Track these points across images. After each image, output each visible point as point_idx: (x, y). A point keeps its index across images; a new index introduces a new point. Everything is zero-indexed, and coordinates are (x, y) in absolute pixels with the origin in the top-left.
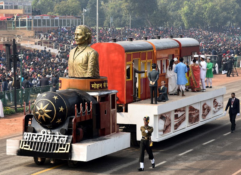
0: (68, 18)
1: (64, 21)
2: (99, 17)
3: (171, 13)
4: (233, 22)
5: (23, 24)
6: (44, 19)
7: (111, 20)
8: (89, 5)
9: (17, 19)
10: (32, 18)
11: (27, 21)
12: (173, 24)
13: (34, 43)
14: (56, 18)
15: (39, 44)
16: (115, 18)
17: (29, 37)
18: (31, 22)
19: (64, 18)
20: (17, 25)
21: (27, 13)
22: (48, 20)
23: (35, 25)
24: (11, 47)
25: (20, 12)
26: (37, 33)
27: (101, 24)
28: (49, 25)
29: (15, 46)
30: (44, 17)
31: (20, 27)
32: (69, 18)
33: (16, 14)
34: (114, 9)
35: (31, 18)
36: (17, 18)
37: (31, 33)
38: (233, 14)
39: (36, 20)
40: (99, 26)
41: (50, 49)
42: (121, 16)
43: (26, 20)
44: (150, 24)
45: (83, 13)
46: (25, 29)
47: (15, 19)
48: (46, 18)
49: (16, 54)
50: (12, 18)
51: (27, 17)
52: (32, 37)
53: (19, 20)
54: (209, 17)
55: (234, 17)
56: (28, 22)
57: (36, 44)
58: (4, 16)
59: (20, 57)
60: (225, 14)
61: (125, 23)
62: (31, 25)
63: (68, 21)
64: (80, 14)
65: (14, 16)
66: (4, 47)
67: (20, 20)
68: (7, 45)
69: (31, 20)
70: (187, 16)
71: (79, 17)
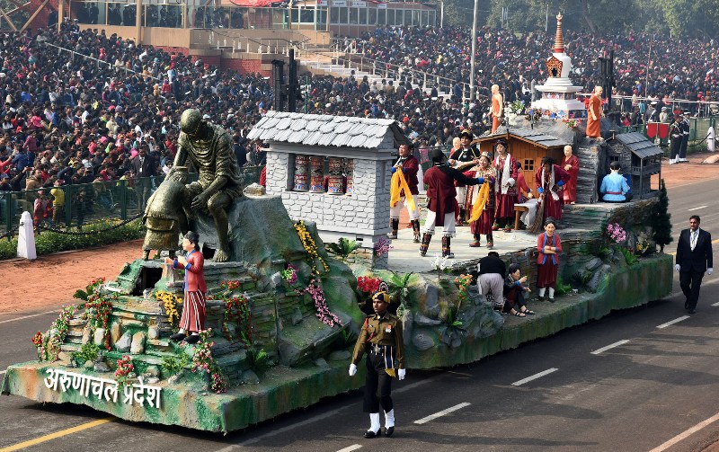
0: (407, 6)
1: (399, 13)
2: (479, 7)
3: (639, 4)
5: (308, 16)
7: (504, 13)
9: (294, 6)
10: (328, 4)
11: (315, 10)
12: (643, 28)
13: (331, 61)
14: (380, 7)
15: (340, 63)
16: (513, 10)
17: (320, 46)
18: (324, 13)
19: (398, 6)
20: (295, 19)
22: (363, 11)
23: (333, 19)
24: (286, 68)
26: (338, 39)
28: (365, 22)
29: (294, 65)
30: (354, 2)
31: (299, 23)
32: (411, 6)
35: (326, 5)
36: (295, 3)
37: (325, 38)
39: (337, 9)
41: (366, 74)
42: (526, 7)
43: (313, 8)
44: (592, 27)
46: (312, 27)
47: (290, 4)
48: (359, 4)
49: (294, 86)
50: (283, 3)
51: (316, 2)
53: (298, 7)
56: (318, 12)
57: (334, 62)
59: (304, 89)
61: (534, 22)
62: (324, 21)
63: (408, 14)
66: (269, 67)
67: (300, 8)
68: (275, 62)
69: (324, 7)
70: (678, 11)
71: (431, 6)
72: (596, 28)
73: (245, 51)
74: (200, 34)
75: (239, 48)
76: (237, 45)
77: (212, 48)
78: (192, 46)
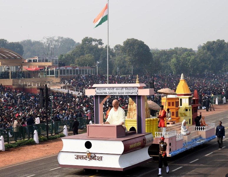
0: (85, 68)
1: (83, 70)
2: (109, 68)
3: (162, 64)
4: (209, 70)
5: (52, 73)
6: (68, 69)
7: (118, 69)
8: (101, 58)
9: (47, 70)
12: (164, 72)
13: (60, 88)
14: (76, 69)
15: (64, 88)
16: (120, 68)
17: (57, 83)
18: (58, 72)
19: (82, 68)
20: (48, 74)
21: (55, 65)
22: (71, 70)
23: (61, 73)
24: (44, 91)
25: (50, 64)
26: (63, 80)
28: (71, 74)
29: (47, 90)
30: (68, 67)
31: (50, 75)
32: (87, 68)
33: (46, 66)
34: (120, 61)
35: (58, 69)
36: (47, 69)
37: (58, 80)
38: (209, 64)
39: (62, 70)
40: (109, 74)
41: (72, 91)
42: (125, 67)
43: (54, 70)
44: (147, 72)
45: (96, 64)
46: (53, 77)
47: (46, 69)
48: (69, 68)
49: (48, 96)
50: (44, 69)
51: (55, 68)
54: (191, 66)
55: (210, 66)
56: (56, 71)
57: (62, 88)
58: (38, 67)
59: (51, 98)
60: (203, 64)
61: (128, 71)
62: (58, 74)
63: (86, 71)
64: (95, 65)
65: (46, 67)
66: (39, 91)
67: (49, 70)
68: (41, 89)
69: (58, 70)
70: (175, 66)
71: (93, 68)
73: (31, 86)
74: (16, 80)
75: (29, 84)
77: (20, 85)
78: (13, 85)
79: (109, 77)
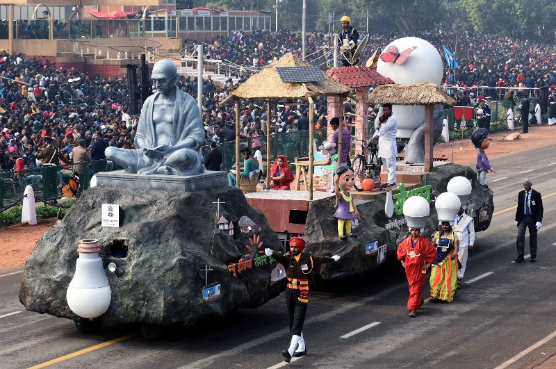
0: (246, 14)
1: (239, 19)
2: (307, 13)
3: (446, 5)
5: (160, 25)
6: (200, 15)
7: (330, 17)
9: (147, 17)
10: (177, 14)
11: (166, 19)
12: (451, 25)
13: (180, 64)
14: (222, 15)
15: (189, 65)
16: (337, 14)
17: (171, 51)
18: (174, 22)
19: (238, 14)
20: (148, 28)
21: (167, 4)
22: (208, 19)
23: (182, 26)
24: (138, 71)
26: (187, 45)
27: (310, 27)
28: (210, 29)
29: (146, 68)
30: (199, 12)
31: (153, 32)
32: (248, 14)
33: (145, 6)
35: (175, 15)
36: (148, 14)
37: (175, 44)
39: (185, 18)
40: (307, 30)
41: (211, 74)
42: (349, 11)
43: (164, 18)
44: (406, 27)
45: (274, 4)
46: (163, 35)
47: (144, 15)
48: (203, 13)
49: (147, 84)
50: (137, 15)
51: (166, 12)
52: (177, 51)
53: (150, 18)
54: (523, 13)
56: (169, 21)
57: (184, 65)
58: (122, 11)
61: (356, 24)
62: (174, 28)
63: (247, 20)
64: (271, 7)
65: (142, 10)
66: (125, 71)
67: (152, 19)
68: (129, 66)
69: (174, 17)
70: (480, 10)
71: (267, 13)
72: (410, 27)
73: (105, 57)
74: (65, 43)
75: (100, 53)
76: (98, 52)
77: (76, 56)
78: (59, 55)
79: (307, 38)
